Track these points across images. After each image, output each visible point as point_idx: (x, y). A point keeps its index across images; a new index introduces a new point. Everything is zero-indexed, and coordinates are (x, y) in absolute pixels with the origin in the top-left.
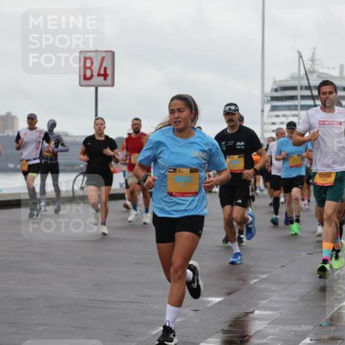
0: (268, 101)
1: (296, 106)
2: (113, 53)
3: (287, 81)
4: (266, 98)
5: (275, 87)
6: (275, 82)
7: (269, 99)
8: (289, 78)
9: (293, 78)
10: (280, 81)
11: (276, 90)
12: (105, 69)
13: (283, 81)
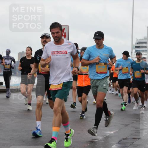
0: (134, 48)
1: (146, 50)
2: (69, 27)
3: (142, 39)
4: (133, 47)
5: (137, 42)
6: (137, 40)
7: (135, 47)
8: (143, 39)
9: (145, 38)
10: (139, 40)
11: (138, 44)
12: (65, 33)
13: (140, 40)
